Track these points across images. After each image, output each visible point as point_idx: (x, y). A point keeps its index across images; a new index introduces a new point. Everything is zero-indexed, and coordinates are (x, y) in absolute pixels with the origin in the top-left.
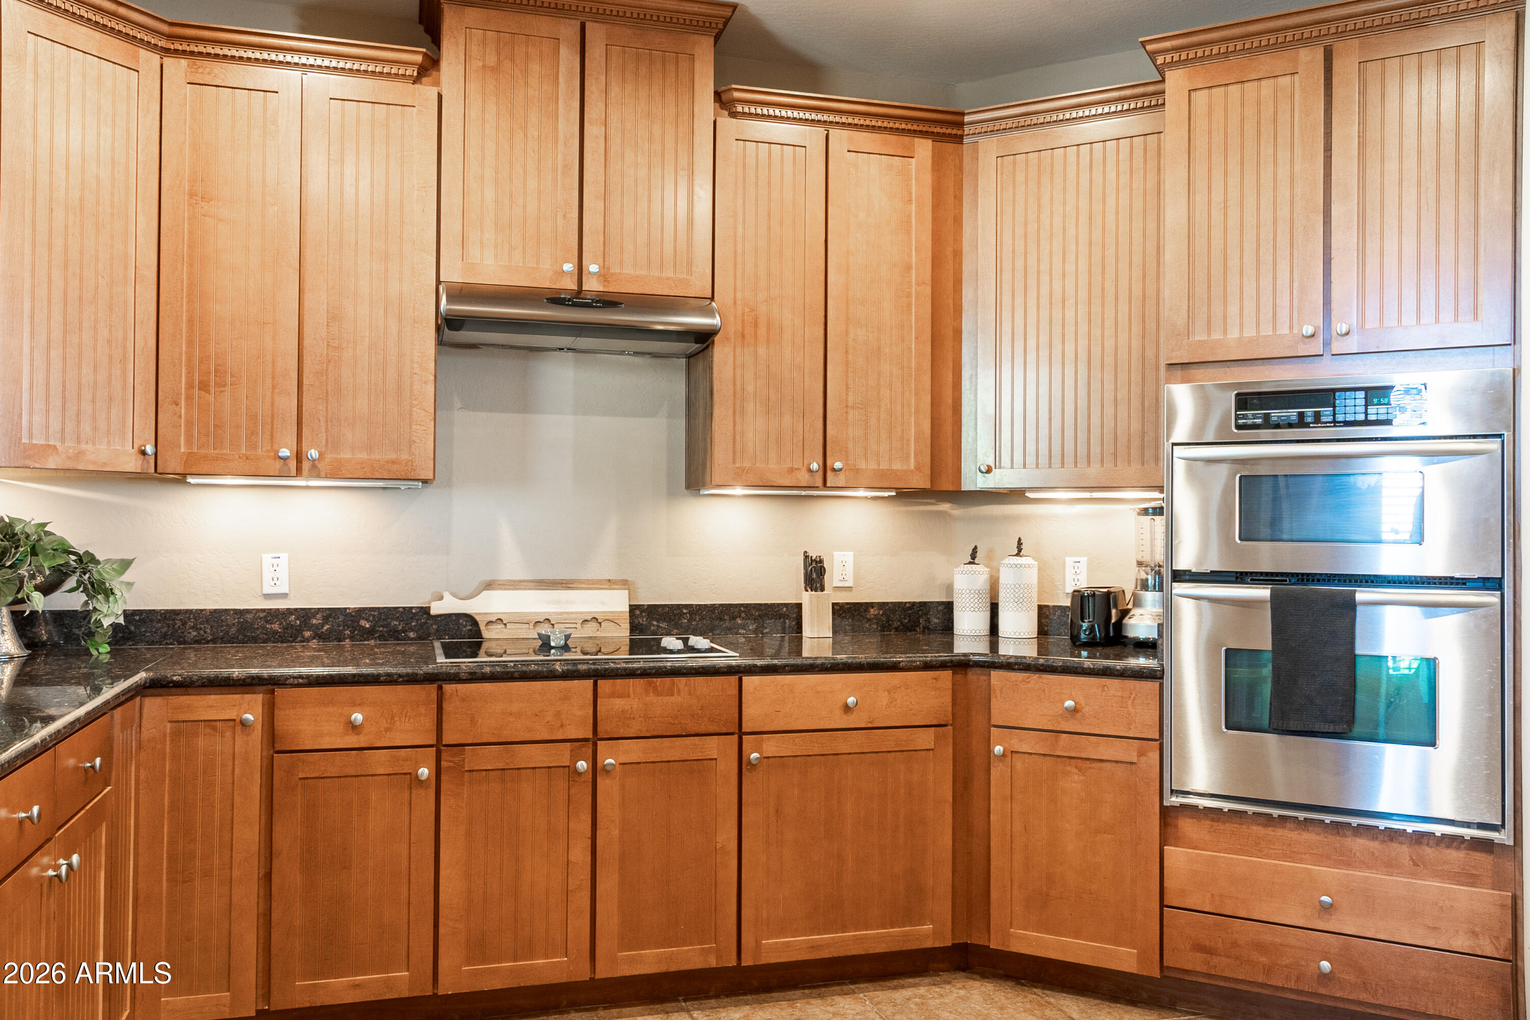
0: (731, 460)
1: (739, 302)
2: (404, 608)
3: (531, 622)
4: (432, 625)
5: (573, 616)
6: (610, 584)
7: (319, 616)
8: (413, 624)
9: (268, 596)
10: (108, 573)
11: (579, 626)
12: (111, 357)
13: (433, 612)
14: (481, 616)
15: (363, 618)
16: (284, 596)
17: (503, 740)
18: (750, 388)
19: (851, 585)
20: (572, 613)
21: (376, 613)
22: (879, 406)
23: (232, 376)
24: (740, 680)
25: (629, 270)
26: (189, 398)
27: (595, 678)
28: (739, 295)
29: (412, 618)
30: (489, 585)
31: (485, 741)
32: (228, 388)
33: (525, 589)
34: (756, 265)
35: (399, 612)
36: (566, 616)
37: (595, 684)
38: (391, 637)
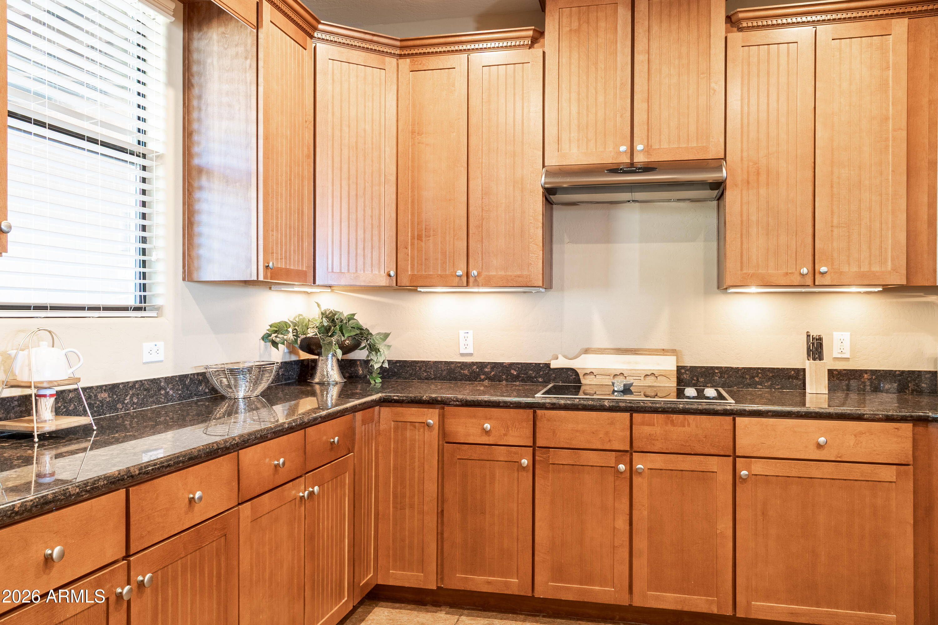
0: (739, 268)
1: (744, 159)
2: (536, 364)
3: (611, 375)
4: (552, 374)
5: (639, 372)
6: (664, 352)
7: (489, 367)
8: (541, 373)
9: (462, 355)
10: (378, 340)
11: (642, 378)
12: (372, 225)
13: (552, 367)
14: (580, 370)
15: (513, 369)
16: (471, 355)
17: (572, 447)
18: (754, 218)
19: (848, 356)
20: (638, 370)
21: (520, 366)
22: (860, 225)
23: (434, 231)
24: (734, 420)
25: (665, 145)
26: (412, 244)
27: (631, 412)
28: (745, 154)
29: (540, 369)
30: (586, 351)
31: (562, 446)
32: (431, 238)
33: (608, 354)
34: (758, 132)
35: (533, 365)
36: (633, 372)
37: (631, 416)
38: (528, 381)
